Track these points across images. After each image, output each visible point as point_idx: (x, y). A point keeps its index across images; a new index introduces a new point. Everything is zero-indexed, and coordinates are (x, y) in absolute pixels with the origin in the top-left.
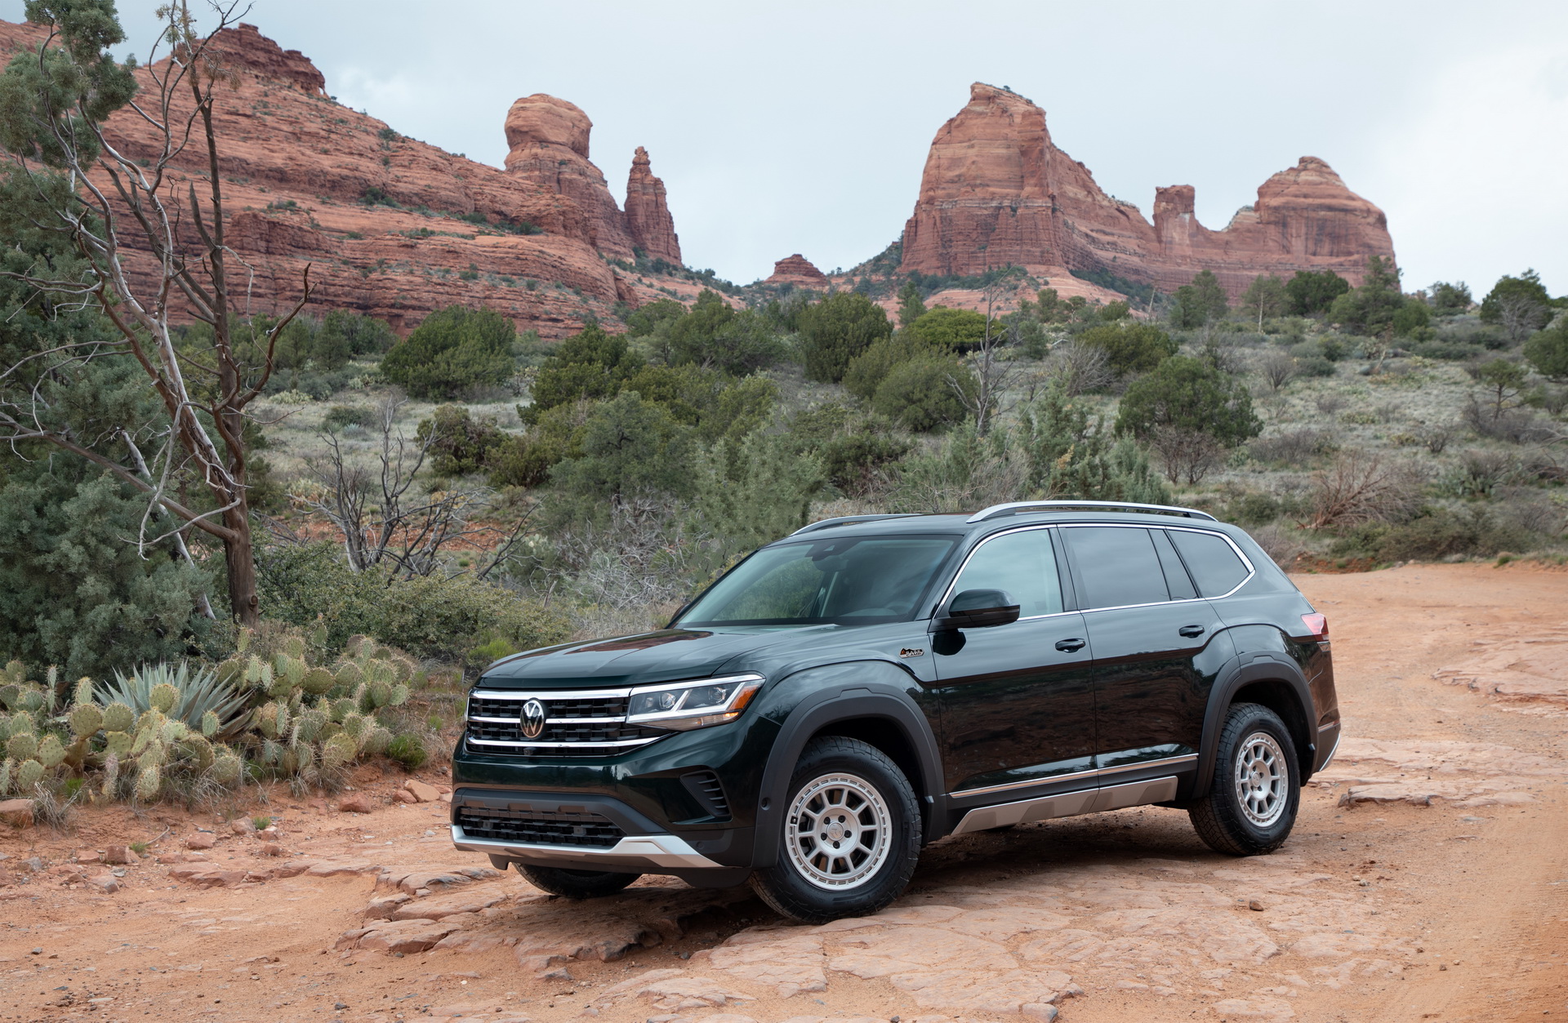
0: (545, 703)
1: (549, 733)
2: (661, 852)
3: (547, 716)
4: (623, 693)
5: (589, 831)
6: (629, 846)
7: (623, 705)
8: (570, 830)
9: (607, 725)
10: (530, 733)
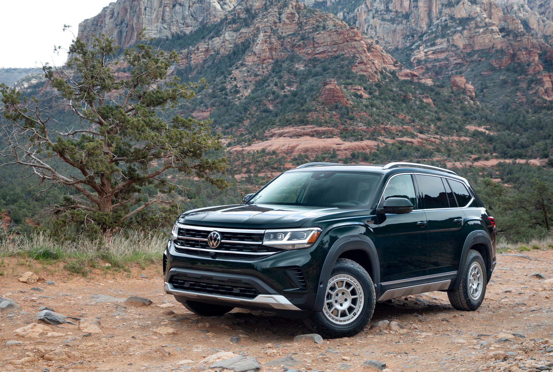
0: (222, 233)
1: (222, 246)
2: (276, 302)
3: (221, 239)
4: (262, 231)
5: (241, 291)
6: (261, 299)
7: (261, 237)
8: (232, 290)
9: (252, 245)
10: (213, 245)
